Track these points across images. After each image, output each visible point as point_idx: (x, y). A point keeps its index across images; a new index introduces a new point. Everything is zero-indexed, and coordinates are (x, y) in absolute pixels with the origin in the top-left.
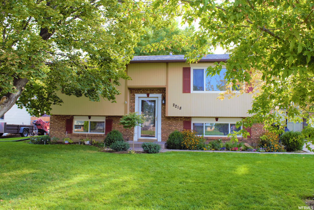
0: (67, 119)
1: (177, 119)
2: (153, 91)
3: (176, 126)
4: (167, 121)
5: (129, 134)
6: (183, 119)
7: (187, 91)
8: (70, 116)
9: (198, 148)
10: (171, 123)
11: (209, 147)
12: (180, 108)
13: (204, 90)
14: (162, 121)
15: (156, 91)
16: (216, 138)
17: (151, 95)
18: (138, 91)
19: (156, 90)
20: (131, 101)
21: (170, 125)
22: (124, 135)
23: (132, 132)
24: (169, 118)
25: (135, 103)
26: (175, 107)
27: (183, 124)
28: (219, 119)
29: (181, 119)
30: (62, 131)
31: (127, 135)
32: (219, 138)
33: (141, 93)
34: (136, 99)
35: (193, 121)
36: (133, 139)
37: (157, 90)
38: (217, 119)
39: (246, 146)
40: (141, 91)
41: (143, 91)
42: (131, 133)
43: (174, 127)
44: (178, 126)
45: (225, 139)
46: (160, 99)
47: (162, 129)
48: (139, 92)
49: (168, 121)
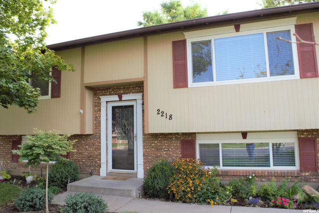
0: (13, 140)
1: (170, 138)
2: (128, 90)
3: (168, 150)
4: (152, 140)
5: (94, 163)
6: (180, 137)
7: (181, 84)
8: (17, 136)
9: (201, 199)
10: (159, 146)
11: (228, 193)
12: (171, 116)
13: (213, 81)
14: (144, 141)
15: (133, 89)
16: (243, 171)
17: (125, 97)
18: (105, 92)
19: (133, 87)
20: (96, 108)
21: (158, 149)
22: (86, 166)
23: (98, 160)
24: (155, 136)
25: (100, 111)
26: (162, 116)
27: (180, 147)
28: (249, 135)
29: (176, 138)
30: (7, 159)
31: (90, 167)
32: (249, 171)
33: (110, 94)
34: (103, 105)
35: (199, 141)
36: (99, 172)
37: (135, 87)
38: (244, 135)
39: (307, 195)
40: (110, 92)
41: (113, 91)
42: (97, 163)
43: (165, 153)
44: (172, 149)
45: (263, 175)
46: (140, 102)
47: (144, 156)
48: (107, 92)
49: (155, 141)
